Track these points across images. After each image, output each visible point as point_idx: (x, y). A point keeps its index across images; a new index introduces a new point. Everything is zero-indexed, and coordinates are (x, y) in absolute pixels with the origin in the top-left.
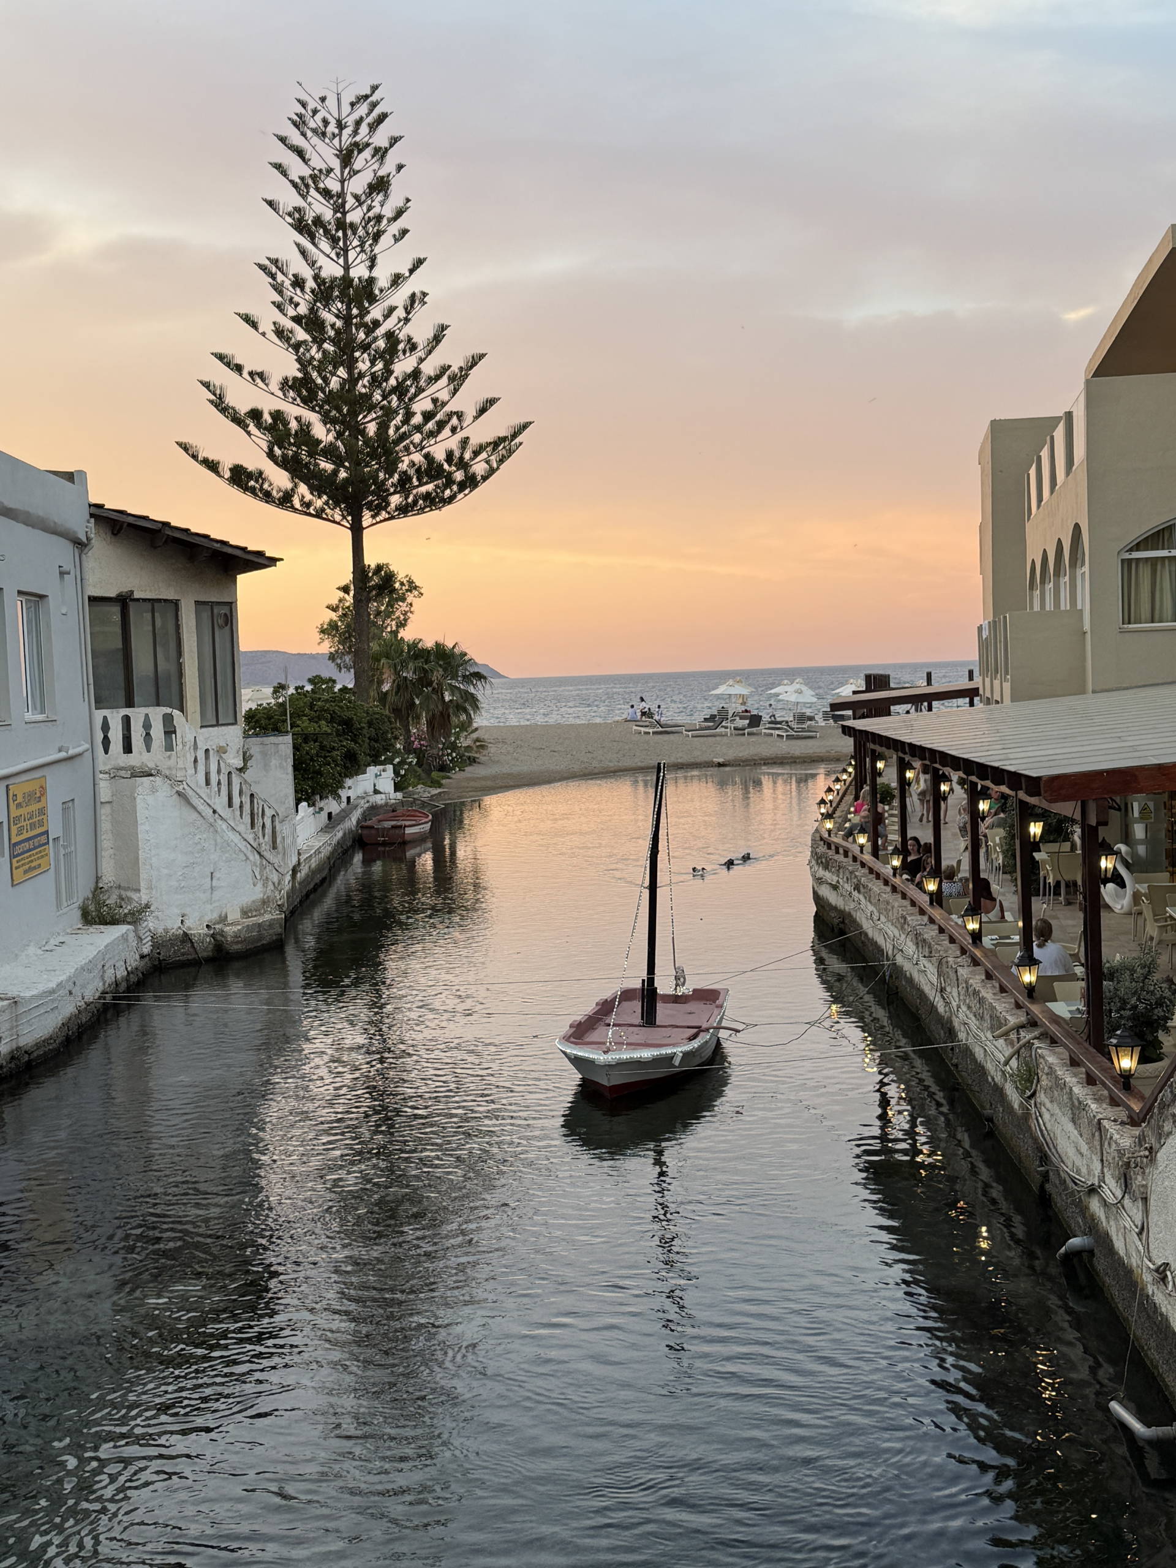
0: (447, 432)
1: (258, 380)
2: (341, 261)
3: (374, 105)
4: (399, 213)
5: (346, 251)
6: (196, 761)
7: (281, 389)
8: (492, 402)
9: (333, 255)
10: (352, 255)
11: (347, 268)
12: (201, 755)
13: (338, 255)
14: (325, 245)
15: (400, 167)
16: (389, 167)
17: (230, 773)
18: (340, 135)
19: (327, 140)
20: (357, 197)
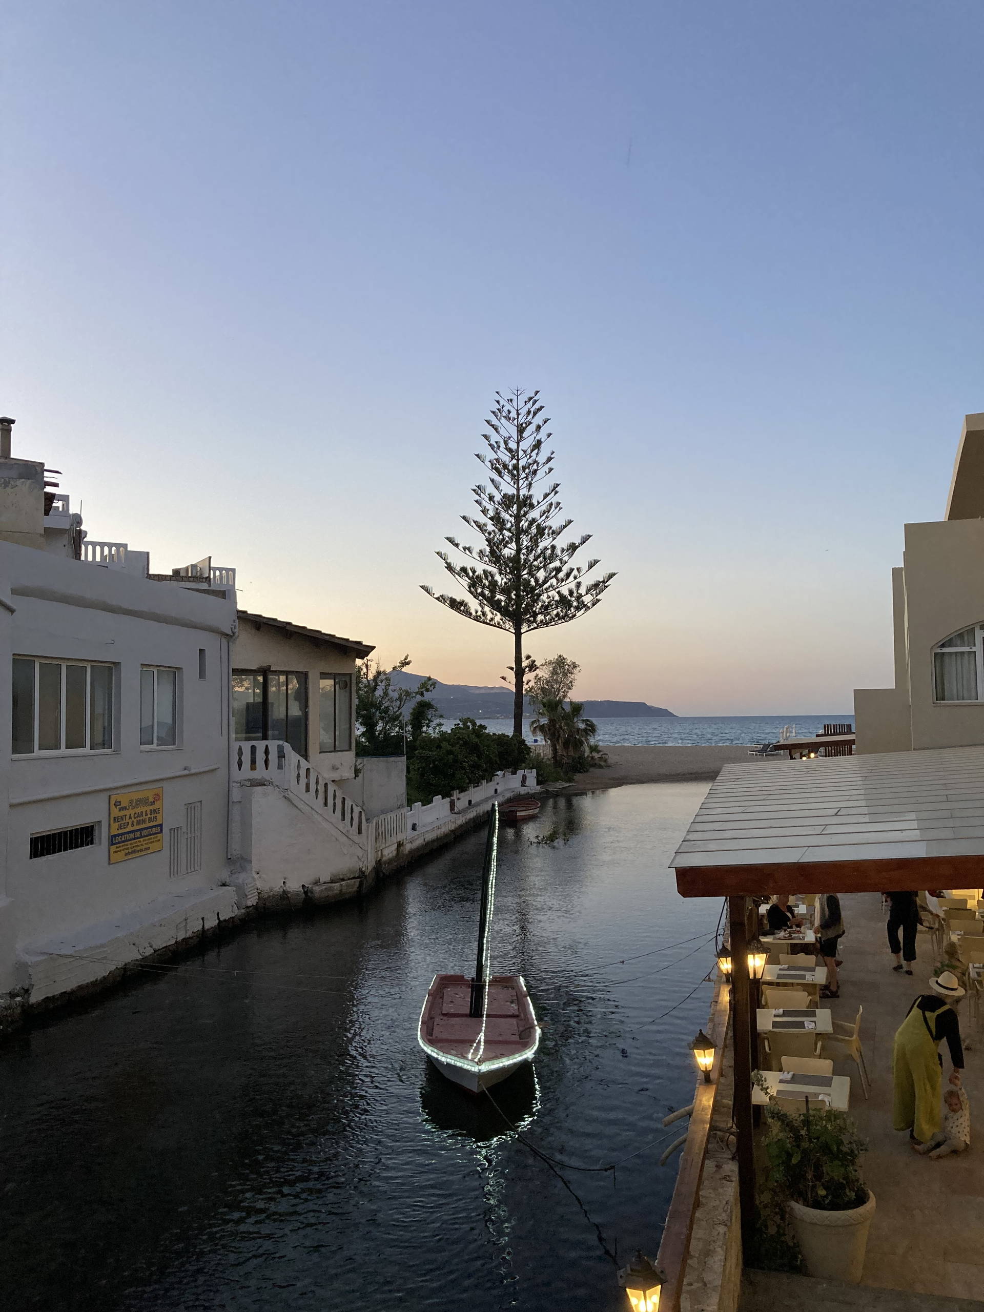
0: (571, 578)
1: (467, 552)
2: (516, 486)
3: (535, 402)
4: (549, 459)
5: (518, 480)
6: (298, 776)
7: (480, 557)
8: (596, 562)
9: (512, 483)
10: (521, 482)
11: (518, 490)
12: (303, 773)
13: (514, 483)
14: (507, 477)
15: (549, 435)
16: (542, 436)
17: (326, 784)
18: (518, 418)
19: (511, 421)
20: (525, 452)
